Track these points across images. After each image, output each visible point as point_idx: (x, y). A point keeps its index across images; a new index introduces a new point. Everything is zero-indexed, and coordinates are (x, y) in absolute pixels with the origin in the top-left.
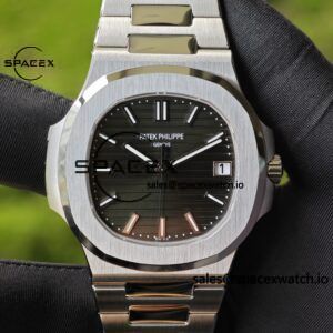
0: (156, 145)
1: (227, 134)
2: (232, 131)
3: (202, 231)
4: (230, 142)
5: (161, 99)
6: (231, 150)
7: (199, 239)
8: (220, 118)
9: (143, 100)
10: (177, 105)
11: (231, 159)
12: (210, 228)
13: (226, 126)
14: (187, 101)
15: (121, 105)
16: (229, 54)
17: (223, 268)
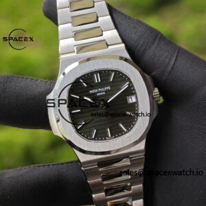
0: (98, 94)
1: (131, 82)
2: (132, 81)
3: (128, 131)
4: (133, 86)
5: (96, 72)
6: (134, 90)
7: (128, 134)
8: (126, 76)
9: (87, 74)
10: (104, 73)
11: (135, 94)
12: (132, 128)
13: (129, 79)
14: (109, 71)
15: (78, 79)
16: (123, 45)
17: (142, 146)
